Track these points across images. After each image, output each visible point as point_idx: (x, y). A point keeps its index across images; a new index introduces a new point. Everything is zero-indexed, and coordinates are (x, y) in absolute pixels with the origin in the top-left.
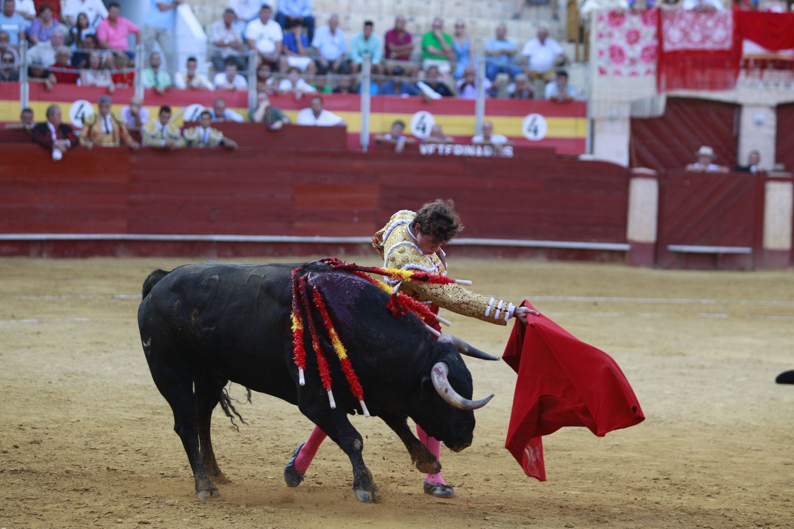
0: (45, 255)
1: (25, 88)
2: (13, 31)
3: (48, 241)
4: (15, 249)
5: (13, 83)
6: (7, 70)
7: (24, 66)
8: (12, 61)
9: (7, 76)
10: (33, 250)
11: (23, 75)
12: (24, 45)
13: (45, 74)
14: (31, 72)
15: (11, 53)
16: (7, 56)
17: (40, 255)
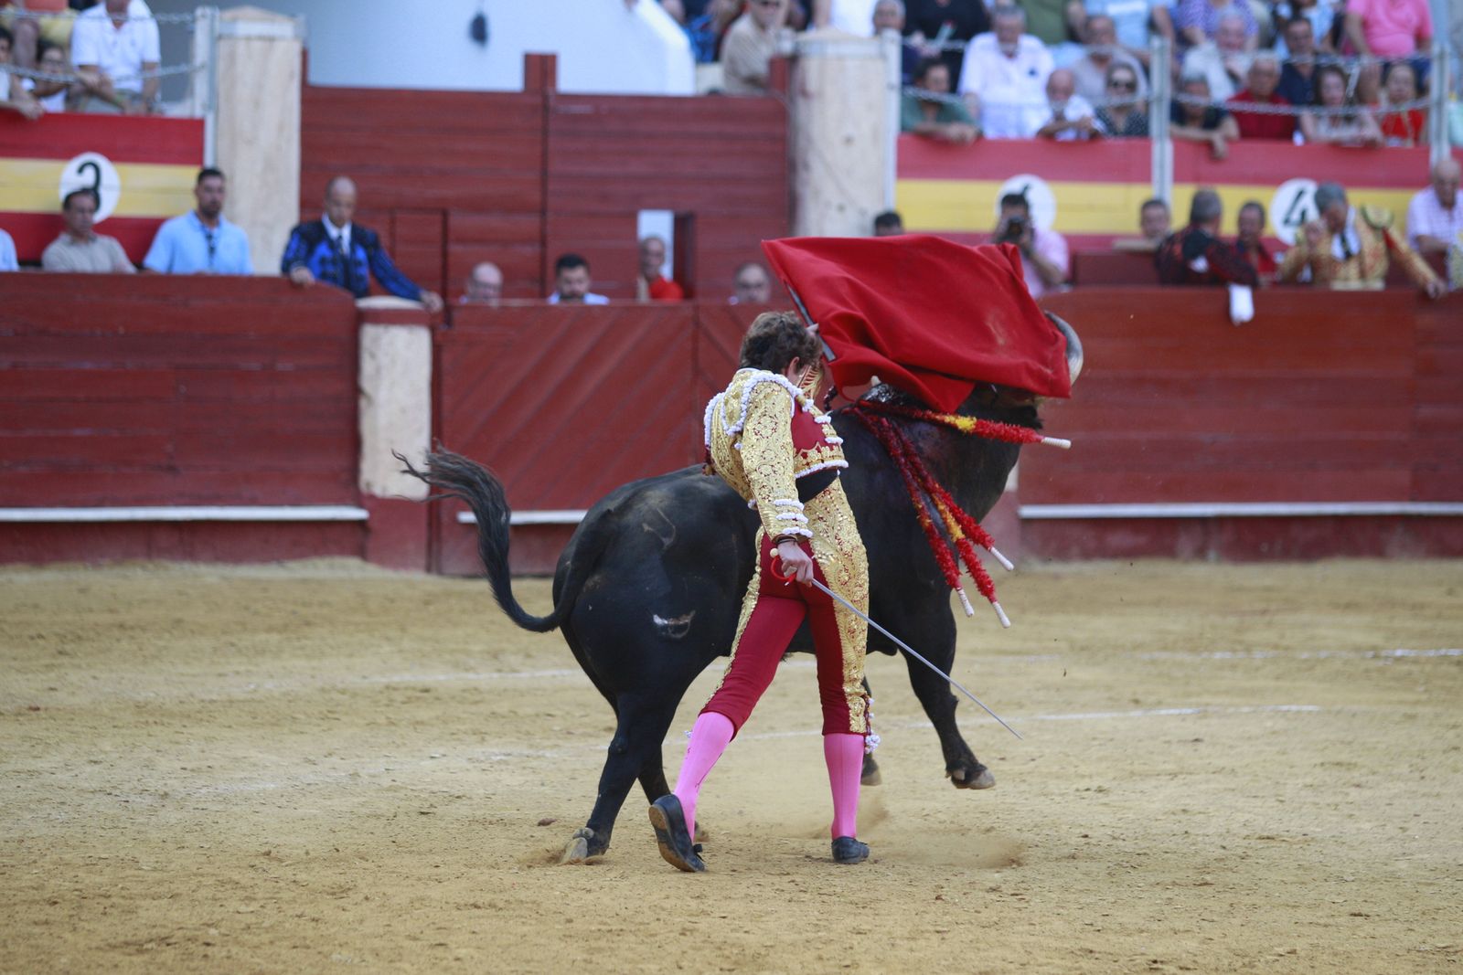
0: (1212, 554)
1: (1163, 152)
2: (1134, 15)
3: (1221, 520)
4: (1141, 540)
5: (1136, 142)
6: (1120, 109)
7: (1160, 99)
8: (1131, 87)
9: (1121, 123)
10: (1185, 542)
11: (1159, 122)
12: (1162, 49)
13: (1212, 118)
14: (1179, 114)
15: (1128, 67)
16: (1122, 75)
17: (1200, 553)
